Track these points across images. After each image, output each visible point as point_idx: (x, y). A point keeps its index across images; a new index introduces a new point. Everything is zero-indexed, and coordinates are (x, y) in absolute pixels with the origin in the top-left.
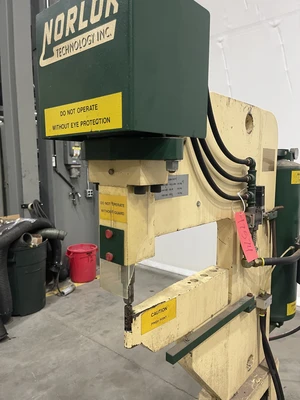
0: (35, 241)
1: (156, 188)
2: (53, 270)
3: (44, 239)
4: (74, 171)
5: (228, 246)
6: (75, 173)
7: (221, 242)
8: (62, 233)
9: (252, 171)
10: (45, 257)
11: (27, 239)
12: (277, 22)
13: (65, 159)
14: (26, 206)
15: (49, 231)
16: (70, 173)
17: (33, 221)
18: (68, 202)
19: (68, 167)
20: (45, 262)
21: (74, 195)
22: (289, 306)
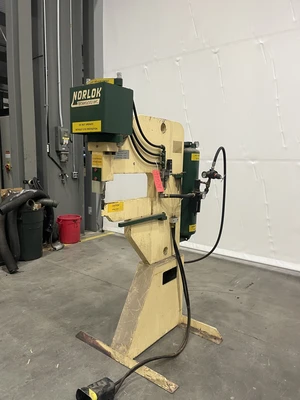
0: (36, 206)
1: (113, 153)
2: (48, 230)
3: (42, 206)
4: (63, 156)
5: (152, 188)
6: (64, 158)
7: (149, 185)
8: (55, 202)
9: (164, 152)
10: (42, 219)
11: (31, 204)
12: (217, 50)
13: (57, 147)
14: (27, 182)
15: (45, 200)
16: (60, 158)
17: (35, 191)
18: (58, 181)
19: (59, 153)
20: (42, 224)
21: (63, 176)
22: (190, 226)
